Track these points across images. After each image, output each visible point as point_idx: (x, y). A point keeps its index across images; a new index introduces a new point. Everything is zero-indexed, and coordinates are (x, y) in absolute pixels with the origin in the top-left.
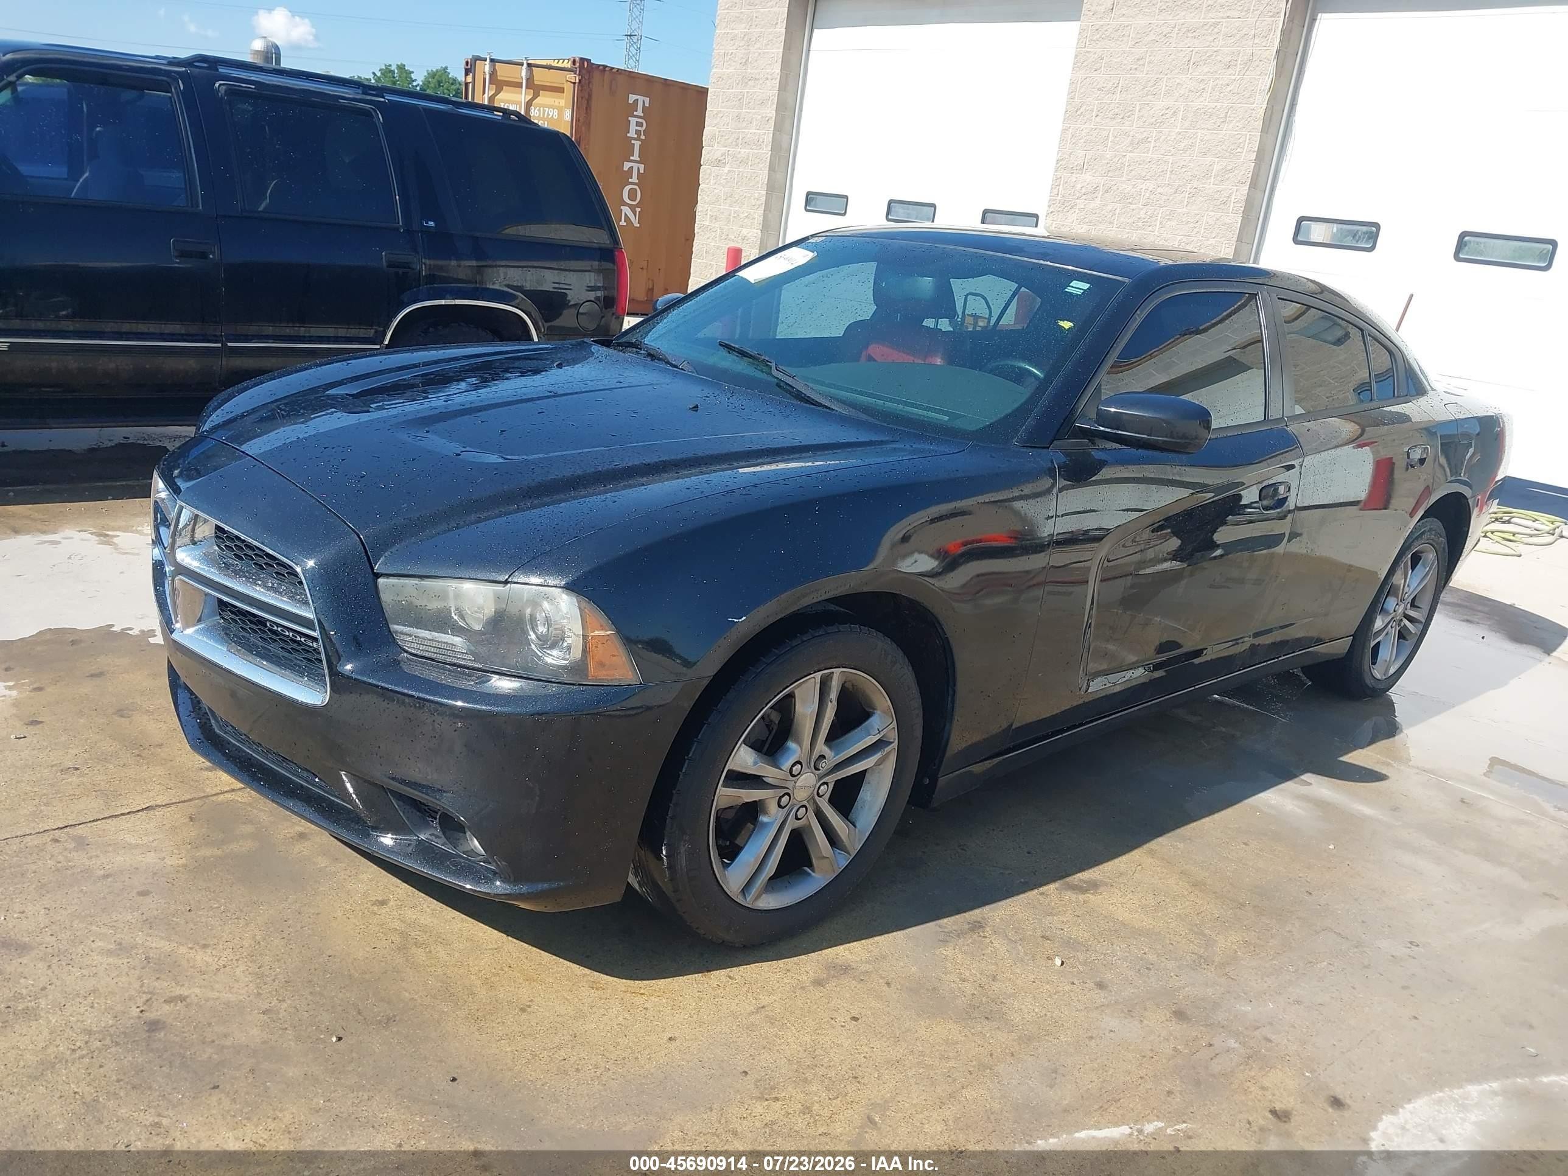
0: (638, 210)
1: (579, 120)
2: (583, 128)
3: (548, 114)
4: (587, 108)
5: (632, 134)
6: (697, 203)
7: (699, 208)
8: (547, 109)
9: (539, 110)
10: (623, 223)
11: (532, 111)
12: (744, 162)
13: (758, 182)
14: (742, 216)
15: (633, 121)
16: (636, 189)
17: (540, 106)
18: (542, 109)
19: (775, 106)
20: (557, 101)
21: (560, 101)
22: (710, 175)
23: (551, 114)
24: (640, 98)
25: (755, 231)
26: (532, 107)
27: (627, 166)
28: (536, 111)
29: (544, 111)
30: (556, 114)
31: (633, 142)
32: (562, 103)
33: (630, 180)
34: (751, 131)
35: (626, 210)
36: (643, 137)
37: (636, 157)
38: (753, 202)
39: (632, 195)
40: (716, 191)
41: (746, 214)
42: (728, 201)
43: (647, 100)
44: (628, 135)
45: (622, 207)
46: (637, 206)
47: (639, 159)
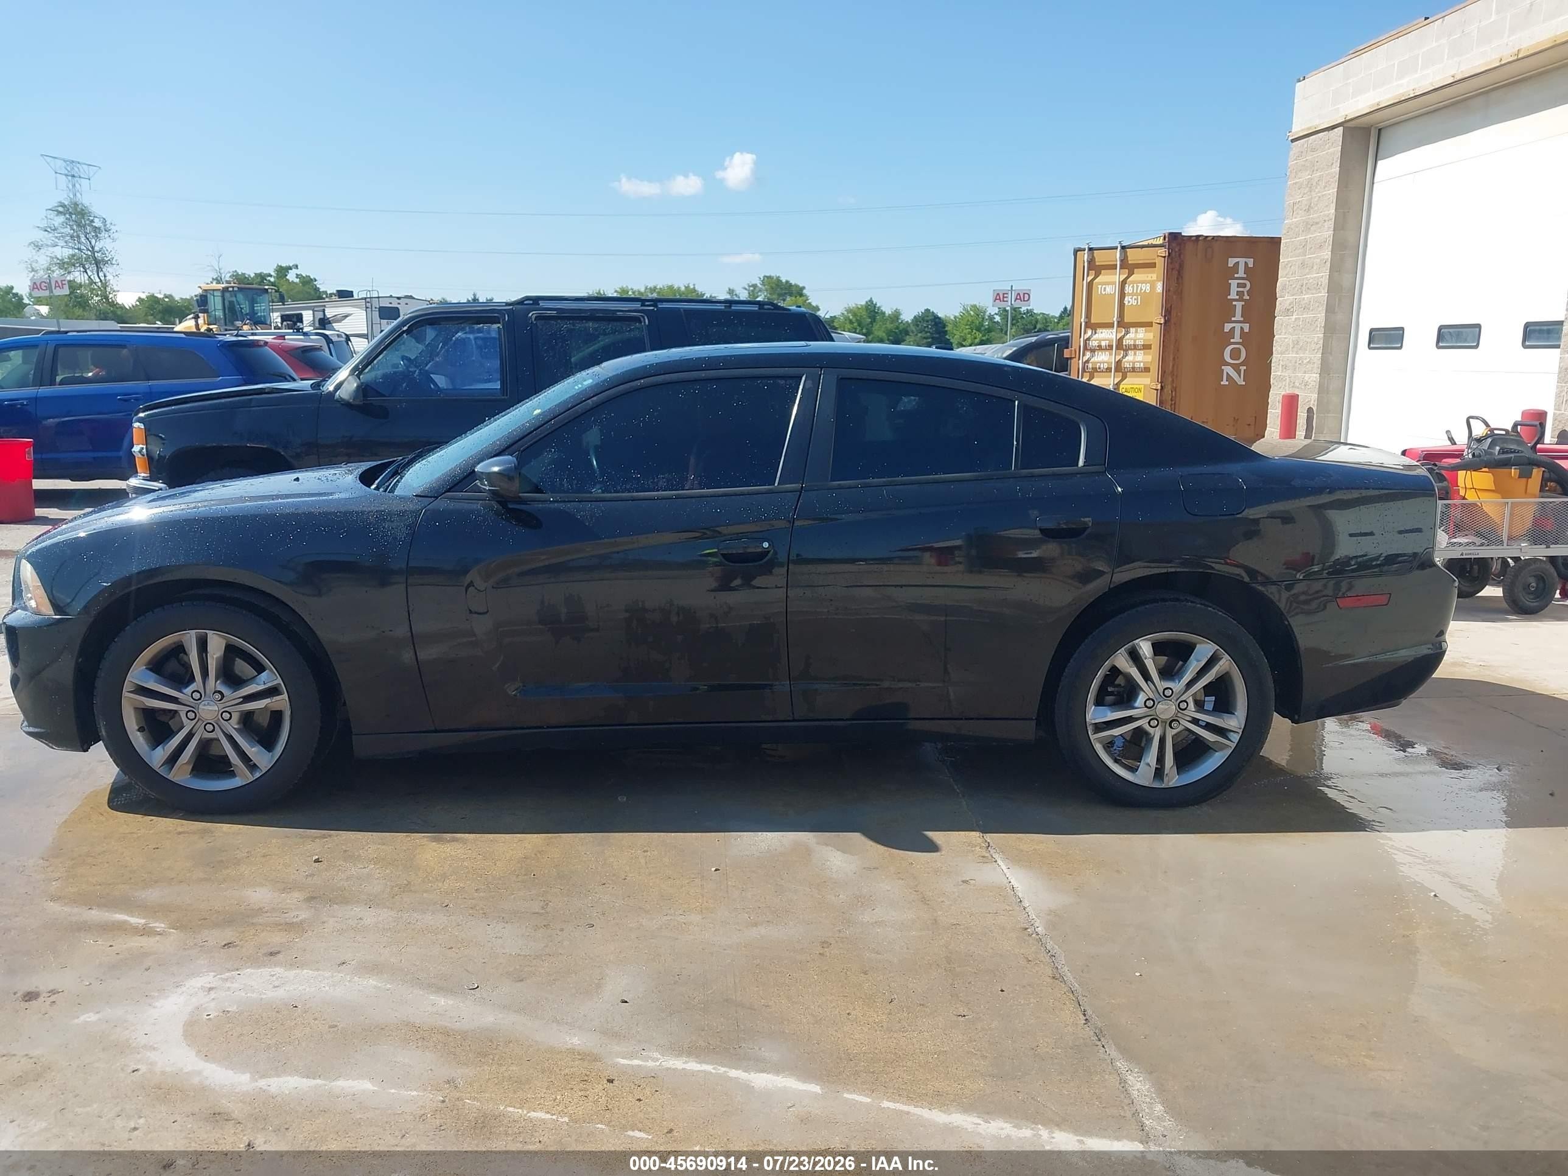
0: (1243, 368)
1: (1169, 290)
2: (1174, 297)
3: (1141, 289)
4: (1178, 279)
5: (1233, 295)
6: (1272, 354)
7: (1275, 357)
8: (1140, 285)
9: (1133, 287)
10: (1224, 382)
11: (1127, 288)
12: (1306, 308)
13: (1317, 326)
14: (1305, 361)
15: (1234, 283)
16: (1239, 349)
17: (1133, 282)
18: (1135, 285)
19: (1331, 247)
20: (1150, 275)
21: (1152, 275)
22: (1282, 325)
23: (1144, 289)
24: (1242, 261)
25: (1315, 375)
26: (1127, 285)
27: (1228, 327)
28: (1130, 288)
29: (1137, 287)
30: (1148, 288)
31: (1234, 303)
32: (1154, 276)
33: (1232, 340)
34: (1312, 276)
35: (1228, 369)
36: (1246, 297)
37: (1238, 316)
38: (1313, 346)
39: (1235, 354)
40: (1286, 340)
41: (1308, 360)
42: (1295, 349)
43: (1251, 262)
44: (1229, 297)
45: (1223, 367)
46: (1242, 364)
47: (1242, 319)
